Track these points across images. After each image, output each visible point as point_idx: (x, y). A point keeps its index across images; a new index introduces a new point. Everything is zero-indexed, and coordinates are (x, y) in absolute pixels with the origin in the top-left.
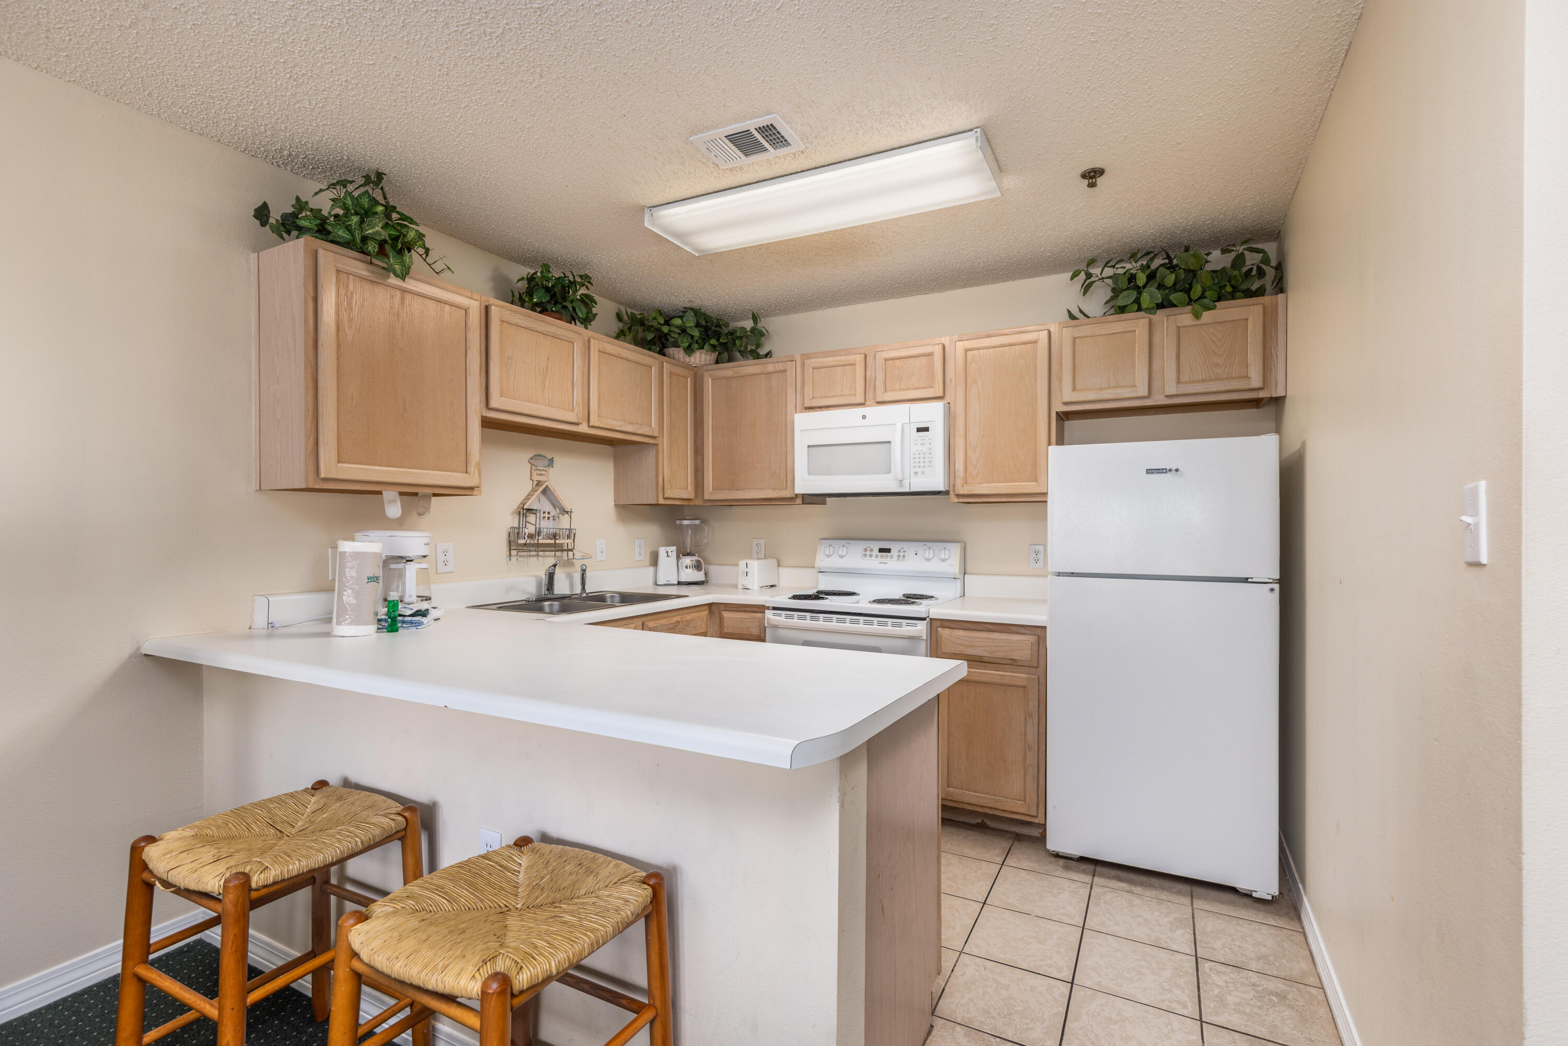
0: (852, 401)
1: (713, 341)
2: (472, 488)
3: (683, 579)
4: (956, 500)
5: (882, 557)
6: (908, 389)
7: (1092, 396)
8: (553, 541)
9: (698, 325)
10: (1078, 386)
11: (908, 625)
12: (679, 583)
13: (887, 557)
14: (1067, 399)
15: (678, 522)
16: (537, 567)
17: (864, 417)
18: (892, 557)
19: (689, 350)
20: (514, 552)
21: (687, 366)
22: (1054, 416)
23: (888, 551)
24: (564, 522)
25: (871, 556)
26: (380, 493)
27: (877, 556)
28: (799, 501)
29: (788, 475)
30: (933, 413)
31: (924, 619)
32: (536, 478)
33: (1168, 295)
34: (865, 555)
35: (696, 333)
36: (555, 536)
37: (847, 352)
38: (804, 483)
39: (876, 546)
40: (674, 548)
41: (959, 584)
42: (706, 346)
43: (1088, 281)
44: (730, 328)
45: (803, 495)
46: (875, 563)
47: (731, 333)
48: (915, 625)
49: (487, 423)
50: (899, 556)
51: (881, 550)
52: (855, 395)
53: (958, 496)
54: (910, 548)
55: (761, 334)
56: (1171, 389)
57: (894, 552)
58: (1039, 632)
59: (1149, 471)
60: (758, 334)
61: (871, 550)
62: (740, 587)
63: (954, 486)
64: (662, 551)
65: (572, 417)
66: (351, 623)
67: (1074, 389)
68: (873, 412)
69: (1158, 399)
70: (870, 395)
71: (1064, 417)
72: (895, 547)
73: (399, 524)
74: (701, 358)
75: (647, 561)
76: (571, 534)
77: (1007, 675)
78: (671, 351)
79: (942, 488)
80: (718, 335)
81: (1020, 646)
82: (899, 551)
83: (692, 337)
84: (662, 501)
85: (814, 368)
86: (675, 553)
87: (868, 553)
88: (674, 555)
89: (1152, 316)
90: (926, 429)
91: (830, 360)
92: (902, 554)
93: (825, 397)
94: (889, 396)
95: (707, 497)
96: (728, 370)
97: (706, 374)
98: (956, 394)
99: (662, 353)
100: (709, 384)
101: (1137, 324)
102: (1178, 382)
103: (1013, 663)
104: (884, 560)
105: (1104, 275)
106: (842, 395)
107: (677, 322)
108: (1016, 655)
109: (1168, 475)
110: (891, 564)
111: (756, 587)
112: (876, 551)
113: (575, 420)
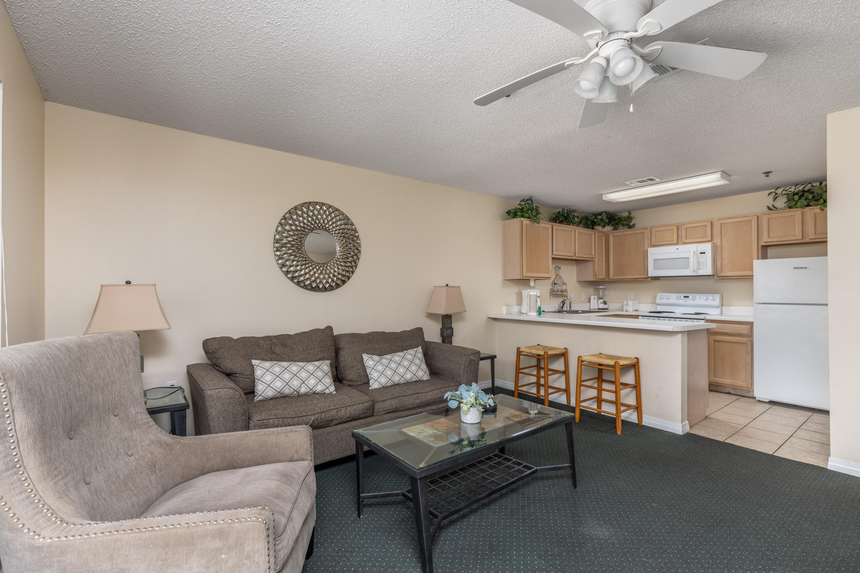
0: (672, 242)
1: (613, 223)
2: (550, 278)
3: (600, 307)
4: (718, 278)
5: (685, 299)
6: (696, 238)
7: (776, 240)
8: (561, 293)
9: (607, 217)
10: (771, 236)
11: (697, 321)
12: (599, 309)
13: (687, 299)
14: (765, 241)
15: (597, 287)
16: (558, 301)
17: (677, 249)
18: (689, 299)
19: (604, 226)
20: (551, 297)
21: (603, 232)
22: (760, 247)
23: (688, 297)
24: (564, 287)
25: (680, 299)
26: (529, 280)
27: (683, 299)
28: (650, 279)
29: (646, 269)
30: (707, 247)
31: (704, 319)
32: (557, 273)
33: (810, 202)
34: (678, 299)
35: (607, 221)
36: (562, 292)
37: (670, 225)
38: (652, 273)
39: (682, 295)
40: (596, 296)
41: (719, 309)
42: (610, 225)
43: (776, 196)
44: (619, 217)
45: (651, 277)
46: (683, 301)
47: (619, 218)
48: (700, 322)
49: (553, 258)
50: (693, 299)
51: (685, 297)
52: (673, 241)
53: (718, 276)
54: (698, 296)
55: (632, 218)
56: (813, 237)
57: (691, 297)
58: (751, 324)
59: (795, 268)
60: (630, 218)
61: (680, 297)
62: (624, 310)
63: (716, 273)
64: (592, 297)
65: (571, 255)
66: (533, 312)
67: (769, 237)
68: (681, 247)
69: (807, 240)
70: (680, 240)
71: (765, 248)
72: (691, 296)
73: (533, 288)
74: (608, 228)
75: (587, 300)
76: (566, 291)
77: (738, 339)
78: (596, 227)
79: (711, 274)
80: (614, 220)
81: (744, 330)
82: (693, 297)
83: (605, 222)
84: (595, 280)
85: (655, 231)
86: (597, 298)
87: (679, 298)
88: (596, 299)
89: (803, 210)
90: (704, 253)
91: (663, 228)
92: (694, 298)
93: (661, 242)
94: (687, 241)
95: (610, 278)
96: (618, 233)
97: (610, 235)
98: (717, 240)
99: (593, 228)
100: (611, 238)
101: (797, 213)
102: (815, 233)
103: (741, 335)
104: (686, 300)
105: (783, 193)
106: (668, 241)
107: (600, 217)
108: (742, 332)
109: (803, 269)
110: (689, 301)
111: (631, 310)
112: (682, 297)
113: (572, 255)
